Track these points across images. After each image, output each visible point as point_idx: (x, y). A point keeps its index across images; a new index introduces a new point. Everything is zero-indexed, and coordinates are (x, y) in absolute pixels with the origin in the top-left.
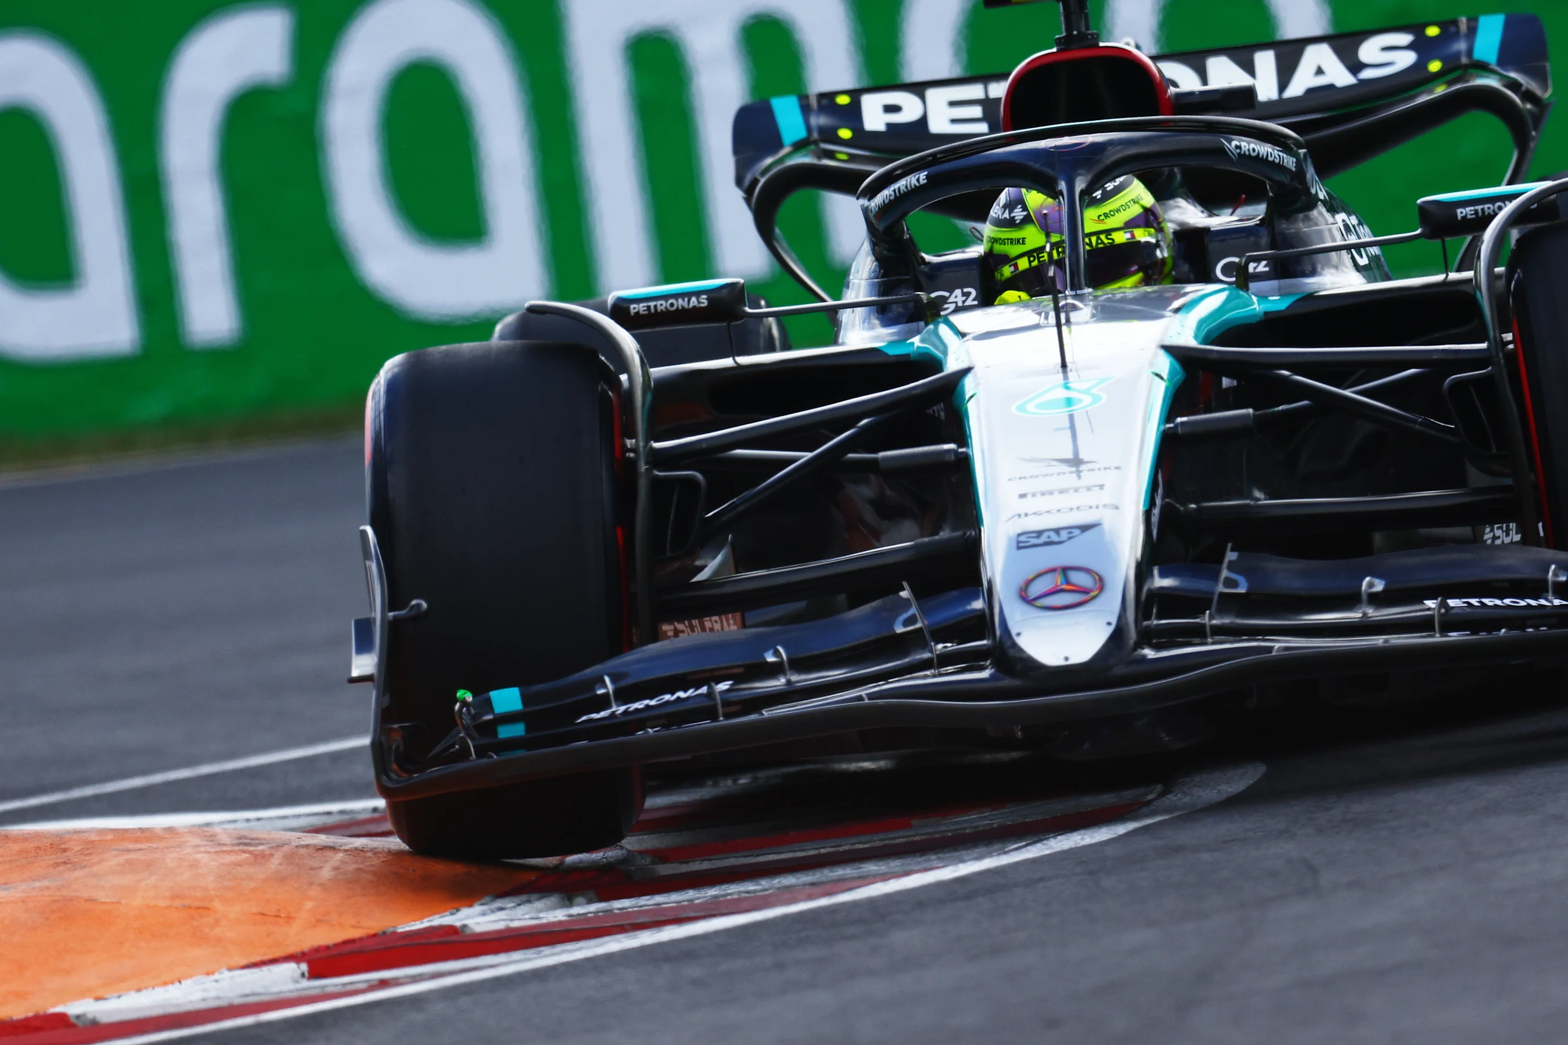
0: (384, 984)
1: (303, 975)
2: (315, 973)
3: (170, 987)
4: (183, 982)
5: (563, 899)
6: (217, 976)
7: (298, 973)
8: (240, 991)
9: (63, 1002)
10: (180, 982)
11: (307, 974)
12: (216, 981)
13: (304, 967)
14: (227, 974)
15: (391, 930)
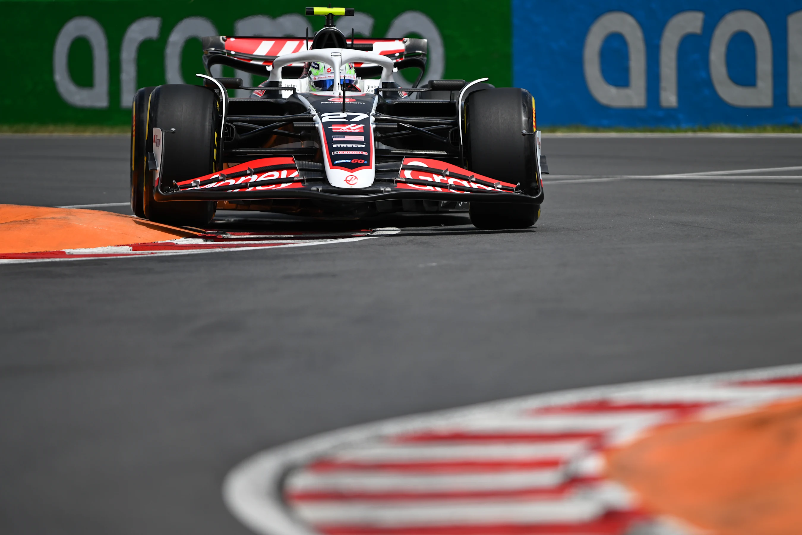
0: (152, 253)
1: (131, 250)
2: (134, 250)
3: (94, 248)
4: (98, 248)
5: (205, 240)
6: (107, 247)
7: (130, 249)
8: (113, 251)
9: (64, 249)
10: (97, 248)
11: (132, 250)
12: (107, 248)
13: (131, 248)
14: (110, 247)
15: (157, 242)
